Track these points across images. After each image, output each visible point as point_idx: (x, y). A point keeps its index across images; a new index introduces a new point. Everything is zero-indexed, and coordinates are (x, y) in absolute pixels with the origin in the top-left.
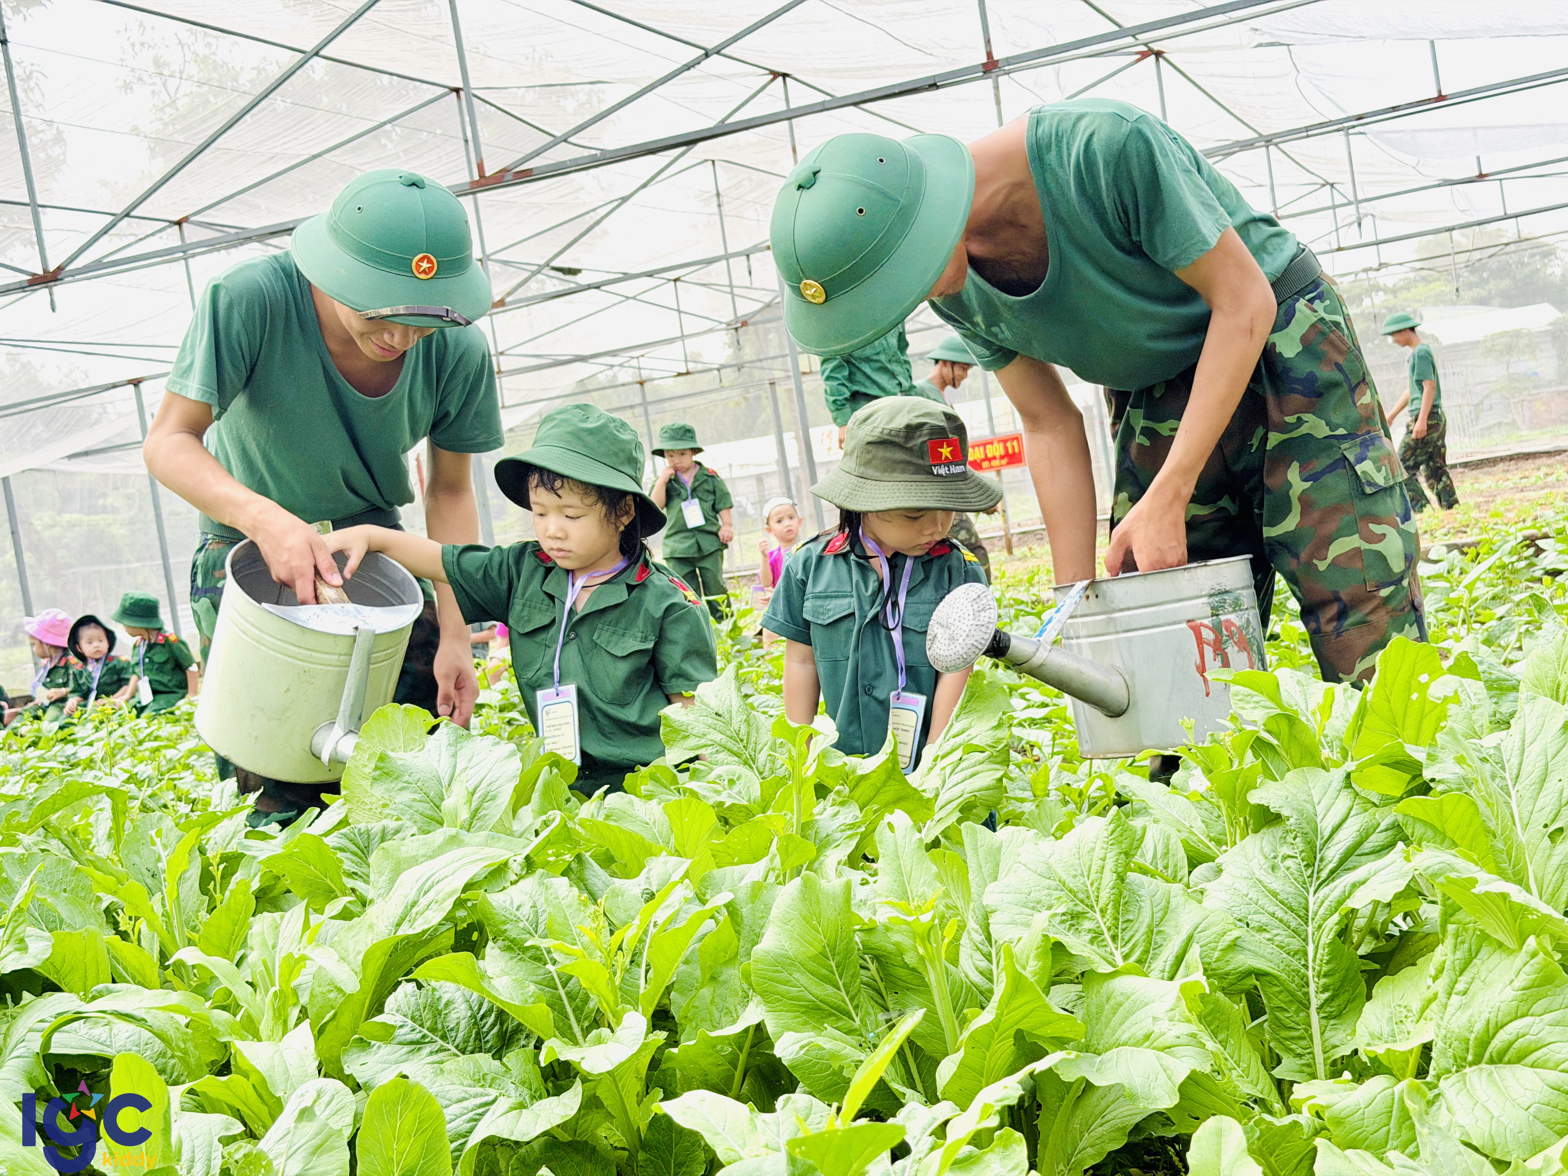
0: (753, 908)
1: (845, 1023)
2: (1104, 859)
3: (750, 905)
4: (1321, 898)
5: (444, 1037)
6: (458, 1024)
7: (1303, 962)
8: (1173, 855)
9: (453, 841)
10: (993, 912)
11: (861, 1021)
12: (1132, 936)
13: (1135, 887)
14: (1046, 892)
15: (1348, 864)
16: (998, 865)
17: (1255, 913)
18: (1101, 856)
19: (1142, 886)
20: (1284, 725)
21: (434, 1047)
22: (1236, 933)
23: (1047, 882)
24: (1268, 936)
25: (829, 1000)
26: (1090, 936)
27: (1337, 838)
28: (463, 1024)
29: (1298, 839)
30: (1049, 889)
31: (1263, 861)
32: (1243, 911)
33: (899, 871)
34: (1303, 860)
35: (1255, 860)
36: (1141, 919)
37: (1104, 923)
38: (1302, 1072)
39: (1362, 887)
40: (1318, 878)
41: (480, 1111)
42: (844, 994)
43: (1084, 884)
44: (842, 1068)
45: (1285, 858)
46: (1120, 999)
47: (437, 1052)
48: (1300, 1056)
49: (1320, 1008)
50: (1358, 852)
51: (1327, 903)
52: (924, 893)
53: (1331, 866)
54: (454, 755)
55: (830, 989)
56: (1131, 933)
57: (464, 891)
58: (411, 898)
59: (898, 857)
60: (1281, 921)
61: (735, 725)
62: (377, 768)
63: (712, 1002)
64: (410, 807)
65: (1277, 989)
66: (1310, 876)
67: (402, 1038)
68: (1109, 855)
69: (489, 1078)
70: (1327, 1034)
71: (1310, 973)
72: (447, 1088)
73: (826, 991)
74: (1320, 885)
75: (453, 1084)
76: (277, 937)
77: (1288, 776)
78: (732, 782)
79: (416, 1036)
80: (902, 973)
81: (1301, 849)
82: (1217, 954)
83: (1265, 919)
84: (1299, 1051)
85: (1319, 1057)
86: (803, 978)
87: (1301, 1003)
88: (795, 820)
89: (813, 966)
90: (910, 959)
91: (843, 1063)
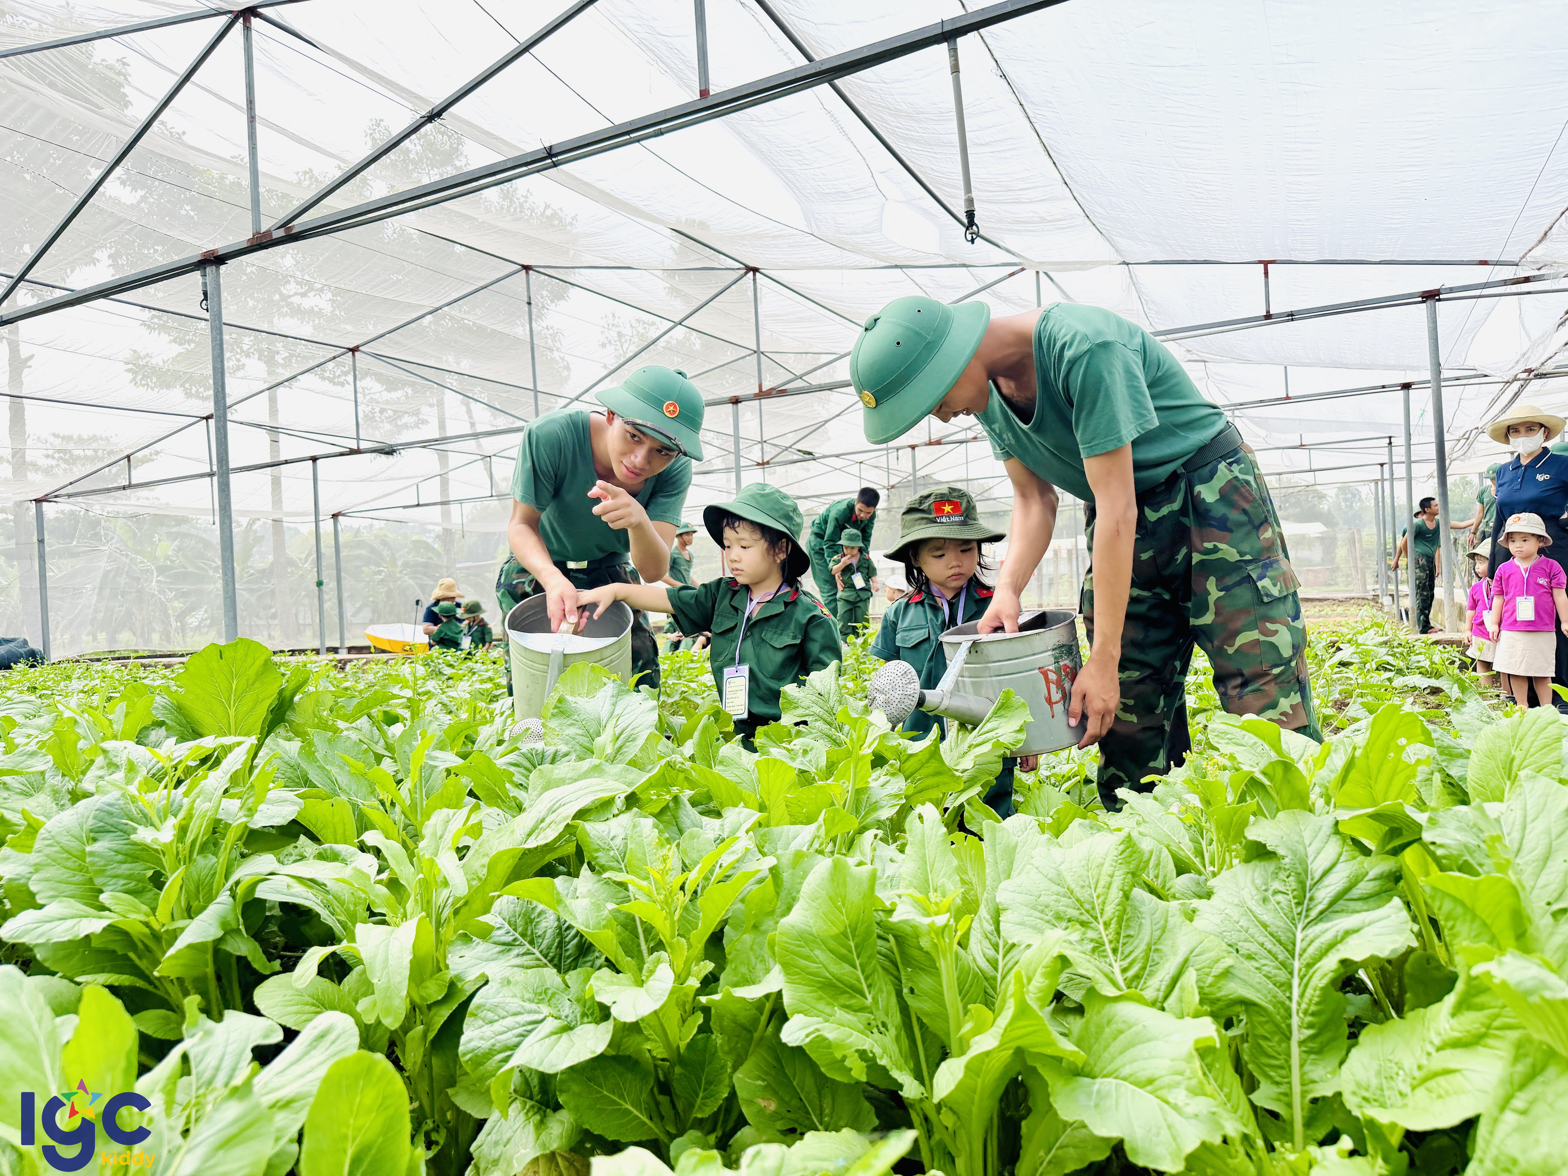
0: (793, 874)
1: (856, 1001)
2: (1112, 876)
3: (790, 871)
4: (1311, 936)
5: (532, 943)
6: (545, 932)
7: (1288, 994)
8: (1164, 867)
9: (596, 770)
10: (1005, 910)
11: (873, 998)
12: (1132, 952)
13: (1137, 903)
14: (1054, 897)
15: (1336, 907)
16: (1012, 863)
17: (1246, 941)
18: (1109, 872)
19: (1143, 903)
20: (1279, 771)
21: (522, 950)
22: (1229, 961)
23: (1056, 888)
24: (1256, 964)
25: (846, 978)
26: (1092, 945)
27: (1327, 880)
28: (549, 932)
29: (1291, 878)
30: (1058, 895)
31: (1254, 892)
32: (1234, 938)
33: (923, 859)
34: (1294, 898)
35: (1247, 890)
36: (1140, 936)
37: (1107, 936)
38: (1279, 1100)
39: (1355, 936)
40: (1307, 916)
41: (529, 1027)
42: (859, 973)
43: (1091, 895)
44: (844, 1058)
45: (1276, 892)
46: (1121, 1026)
47: (523, 954)
48: (1277, 1083)
49: (1301, 1043)
50: (1346, 897)
51: (1316, 944)
52: (943, 885)
53: (1320, 907)
54: (614, 704)
55: (847, 968)
56: (1131, 948)
57: (574, 818)
58: (541, 816)
59: (923, 846)
60: (1270, 952)
61: (831, 703)
62: (556, 707)
63: (751, 948)
64: (574, 739)
65: (1263, 1019)
66: (1300, 914)
67: (497, 939)
68: (1117, 873)
69: (550, 992)
70: (1307, 1068)
71: (1294, 1006)
72: (508, 1000)
73: (842, 970)
74: (1309, 923)
75: (515, 996)
76: (446, 829)
77: (1280, 815)
78: (805, 752)
79: (509, 939)
80: (915, 953)
81: (1294, 887)
82: (1210, 980)
83: (1254, 948)
84: (1278, 1079)
85: (1297, 1088)
86: (822, 955)
87: (1285, 1035)
88: (850, 789)
89: (833, 944)
90: (924, 943)
91: (846, 1052)
